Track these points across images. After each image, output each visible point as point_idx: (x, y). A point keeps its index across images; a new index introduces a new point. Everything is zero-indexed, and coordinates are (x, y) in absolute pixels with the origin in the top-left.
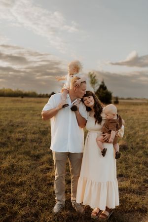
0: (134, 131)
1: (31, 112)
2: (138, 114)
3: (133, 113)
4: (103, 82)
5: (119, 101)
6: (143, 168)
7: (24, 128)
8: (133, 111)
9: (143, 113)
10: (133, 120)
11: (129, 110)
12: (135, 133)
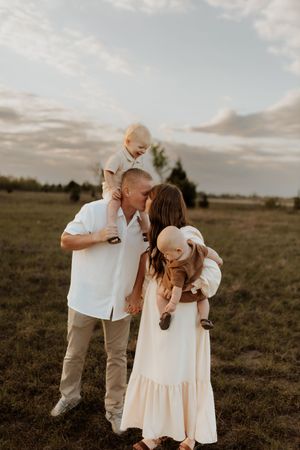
0: (254, 263)
1: (39, 222)
2: (253, 229)
3: (241, 225)
4: (179, 164)
5: (210, 200)
6: (289, 334)
7: (38, 257)
8: (241, 222)
9: (261, 226)
10: (246, 240)
11: (233, 220)
12: (258, 266)
